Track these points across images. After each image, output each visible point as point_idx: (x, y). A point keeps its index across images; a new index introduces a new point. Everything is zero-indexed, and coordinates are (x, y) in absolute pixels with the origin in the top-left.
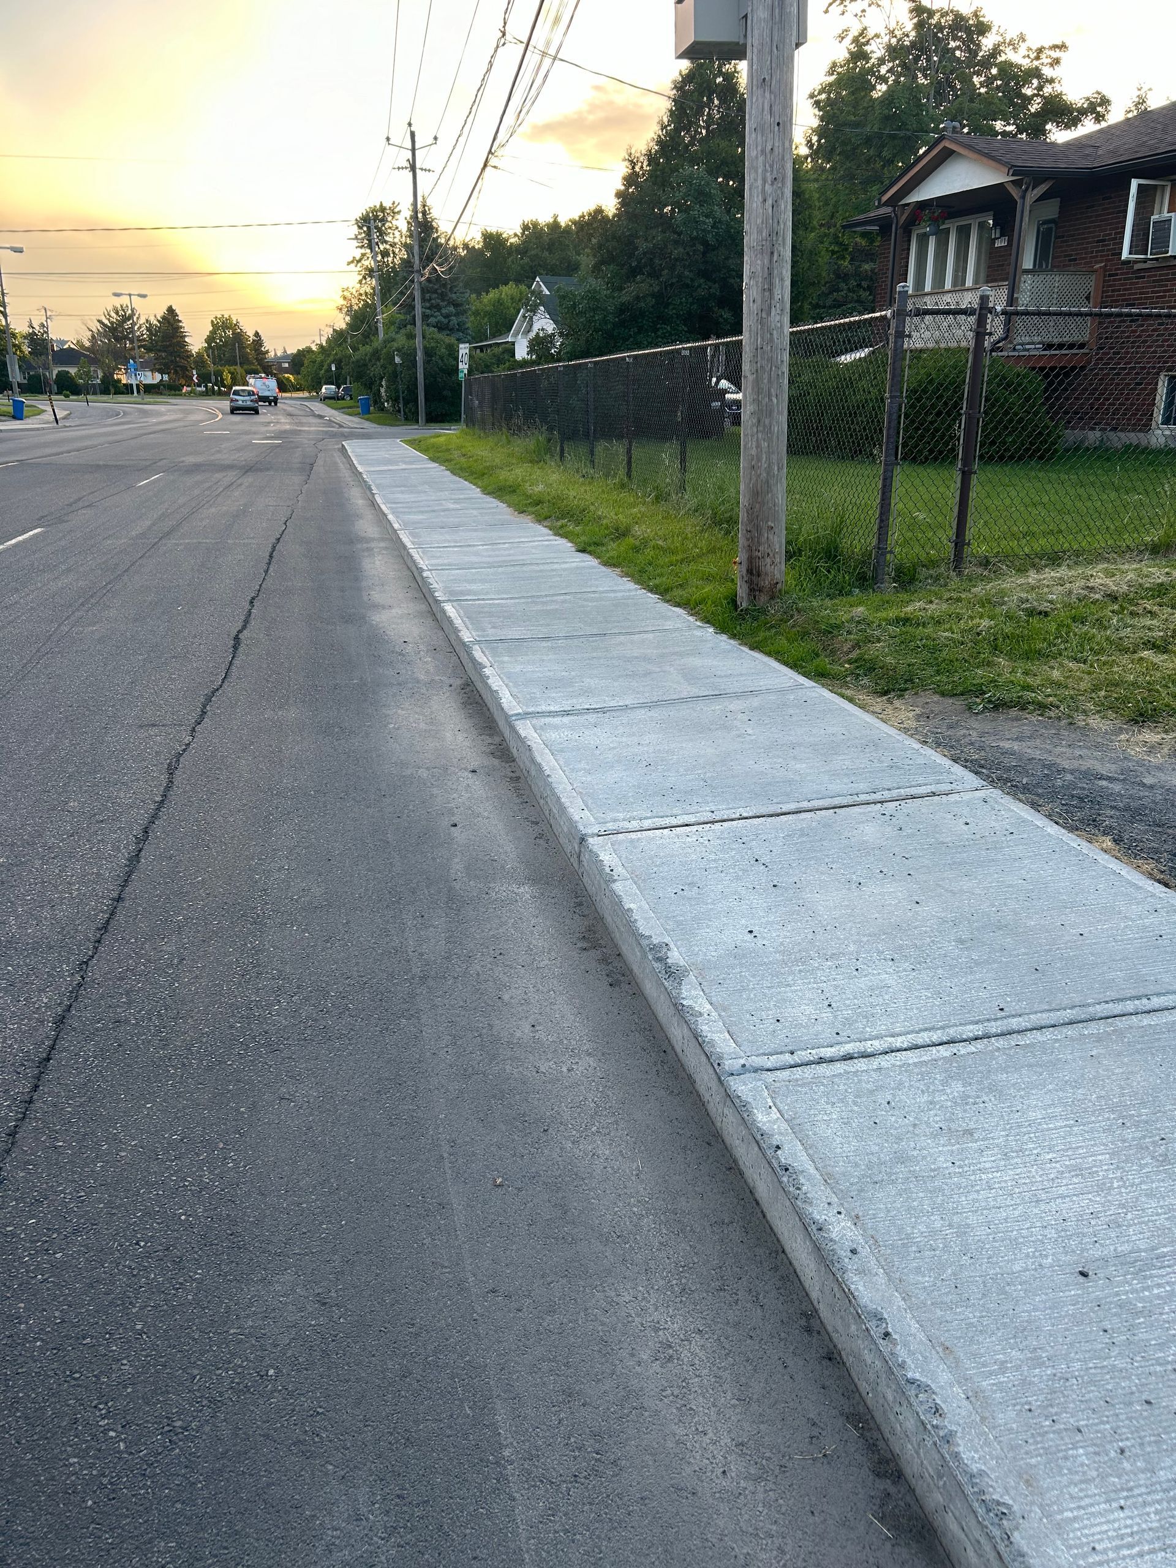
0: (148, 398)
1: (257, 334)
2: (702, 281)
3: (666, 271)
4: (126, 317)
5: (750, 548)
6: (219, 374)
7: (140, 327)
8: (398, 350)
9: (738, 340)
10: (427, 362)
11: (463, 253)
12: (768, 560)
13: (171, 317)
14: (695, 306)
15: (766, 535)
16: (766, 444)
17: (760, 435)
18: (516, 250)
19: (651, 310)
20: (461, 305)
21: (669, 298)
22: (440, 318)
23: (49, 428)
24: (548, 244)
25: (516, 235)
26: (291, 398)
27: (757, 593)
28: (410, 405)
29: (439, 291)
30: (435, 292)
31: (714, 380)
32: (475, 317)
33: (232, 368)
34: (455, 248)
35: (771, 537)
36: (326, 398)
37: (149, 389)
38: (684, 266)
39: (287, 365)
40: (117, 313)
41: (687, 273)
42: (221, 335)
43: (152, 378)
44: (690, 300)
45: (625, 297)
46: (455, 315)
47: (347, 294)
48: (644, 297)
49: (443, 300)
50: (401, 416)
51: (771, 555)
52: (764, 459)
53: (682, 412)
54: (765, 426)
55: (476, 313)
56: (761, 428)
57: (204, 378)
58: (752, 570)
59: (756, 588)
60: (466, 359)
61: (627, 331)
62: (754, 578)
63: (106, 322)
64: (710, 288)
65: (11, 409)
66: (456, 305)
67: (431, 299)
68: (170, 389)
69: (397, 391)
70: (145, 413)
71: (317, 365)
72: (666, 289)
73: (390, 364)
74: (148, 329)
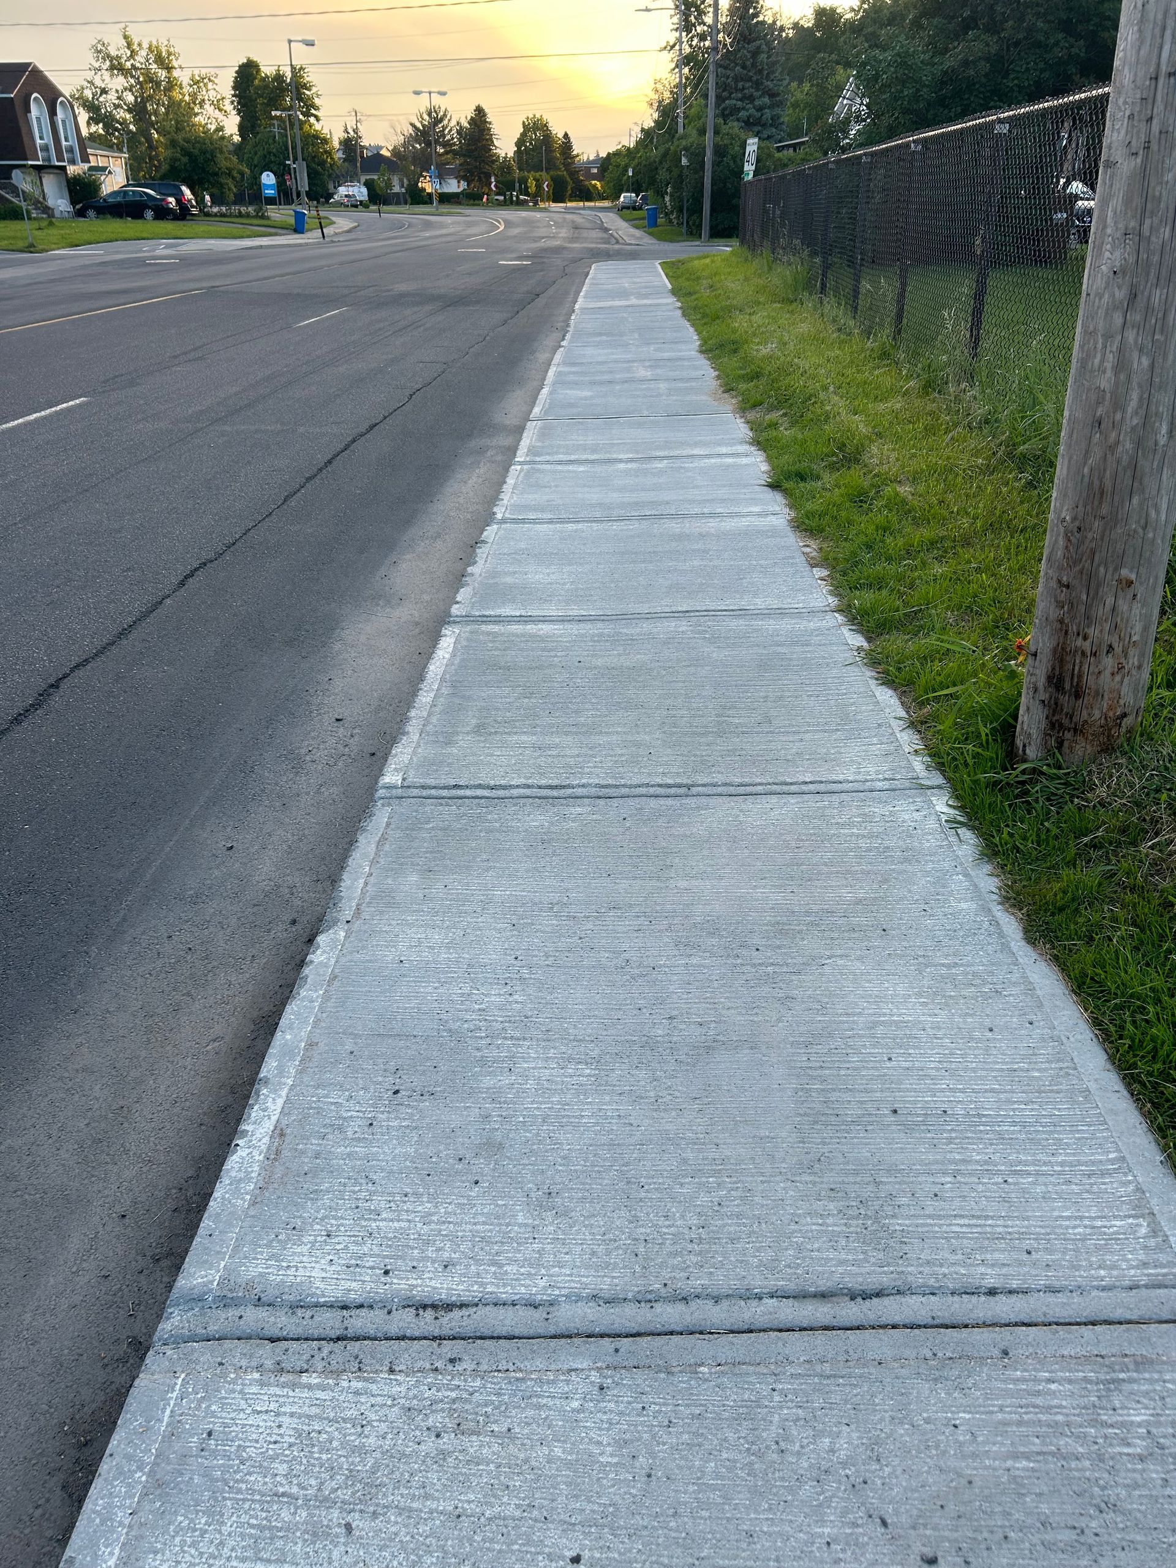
0: (444, 209)
1: (566, 136)
2: (1061, 36)
3: (1011, 23)
4: (436, 118)
5: (1062, 628)
6: (523, 181)
7: (451, 130)
8: (686, 149)
9: (1103, 95)
10: (716, 164)
11: (791, 33)
12: (1109, 662)
13: (479, 118)
14: (1046, 75)
15: (1110, 601)
16: (1145, 362)
17: (1131, 336)
18: (850, 28)
19: (983, 80)
20: (778, 95)
21: (1011, 63)
22: (752, 111)
23: (314, 244)
24: (888, 19)
25: (853, 10)
26: (590, 208)
27: (1068, 735)
28: (694, 217)
29: (754, 79)
30: (750, 79)
31: (1062, 181)
32: (794, 109)
33: (538, 175)
34: (782, 29)
35: (1123, 606)
36: (623, 208)
37: (446, 199)
38: (1038, 14)
39: (595, 171)
40: (429, 114)
41: (1040, 24)
42: (531, 139)
43: (453, 186)
44: (1042, 65)
45: (949, 62)
46: (769, 107)
47: (659, 87)
48: (973, 62)
49: (757, 90)
50: (684, 229)
51: (1118, 649)
52: (1133, 404)
53: (983, 238)
54: (1148, 309)
55: (795, 105)
56: (1136, 317)
57: (506, 186)
58: (1061, 679)
59: (1066, 722)
60: (753, 159)
61: (946, 111)
62: (1064, 699)
63: (419, 125)
64: (1072, 47)
65: (292, 221)
66: (772, 95)
67: (743, 89)
68: (471, 198)
69: (681, 199)
70: (428, 225)
71: (620, 169)
72: (1008, 48)
73: (677, 166)
74: (458, 132)
